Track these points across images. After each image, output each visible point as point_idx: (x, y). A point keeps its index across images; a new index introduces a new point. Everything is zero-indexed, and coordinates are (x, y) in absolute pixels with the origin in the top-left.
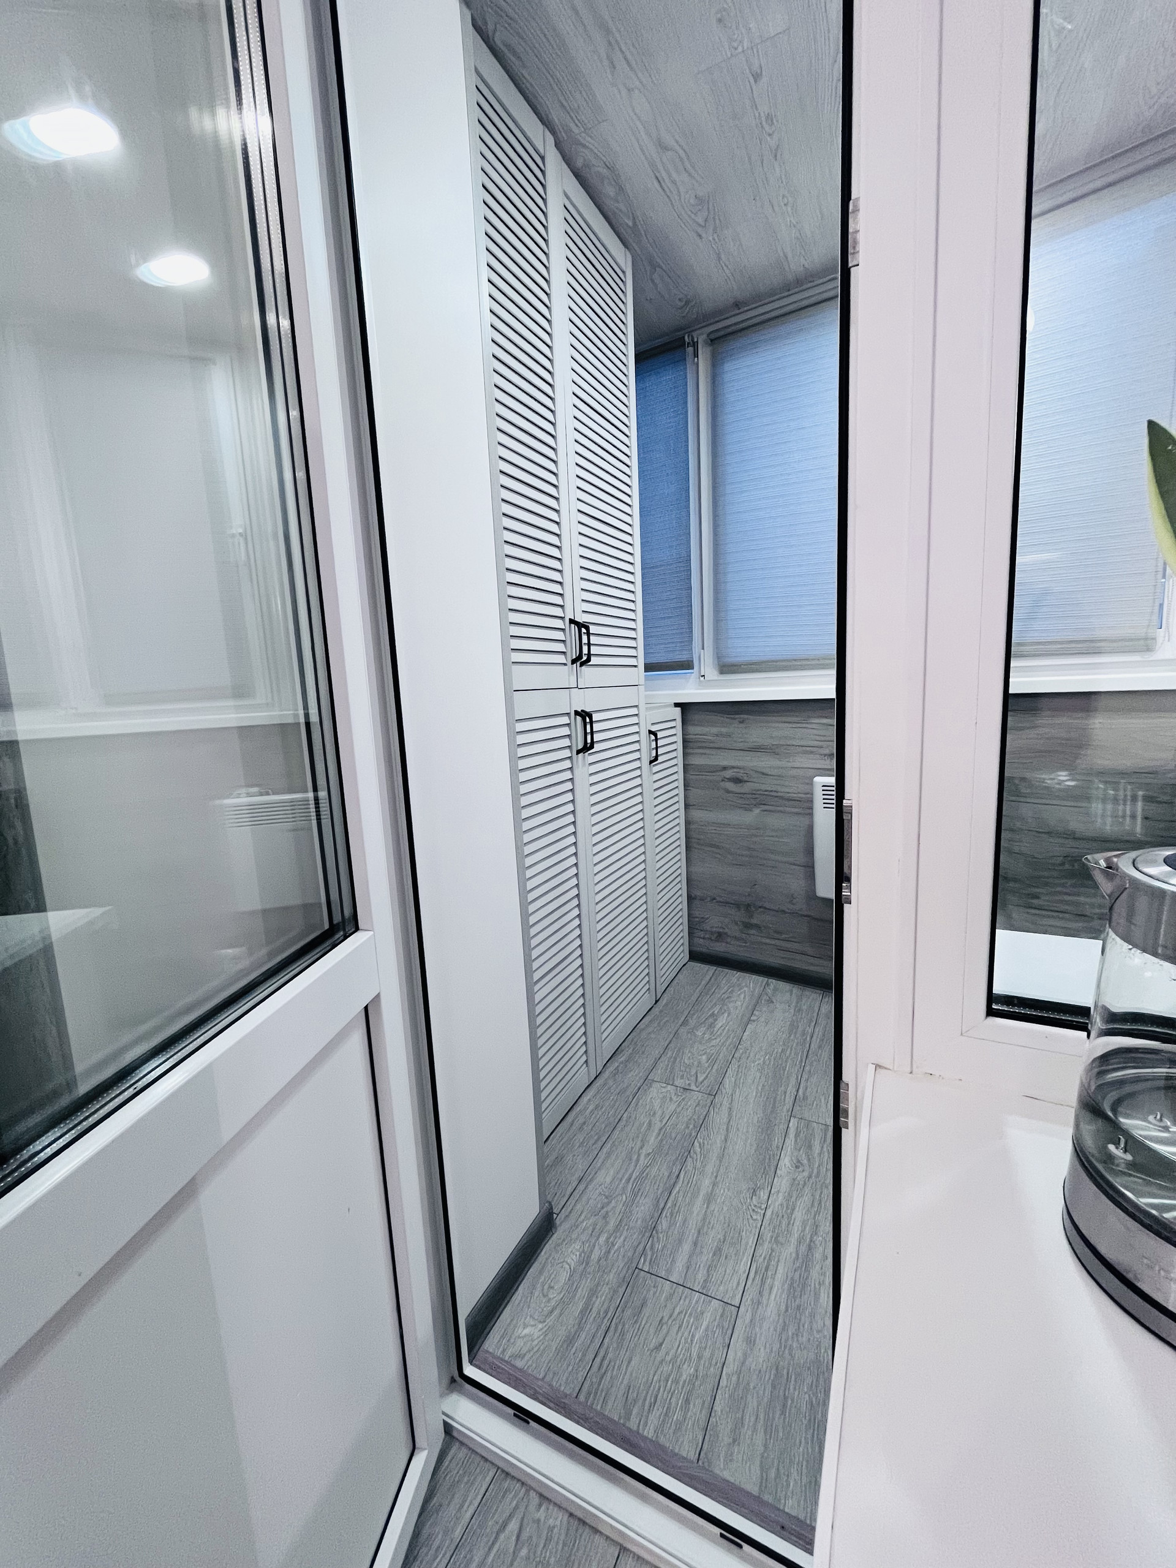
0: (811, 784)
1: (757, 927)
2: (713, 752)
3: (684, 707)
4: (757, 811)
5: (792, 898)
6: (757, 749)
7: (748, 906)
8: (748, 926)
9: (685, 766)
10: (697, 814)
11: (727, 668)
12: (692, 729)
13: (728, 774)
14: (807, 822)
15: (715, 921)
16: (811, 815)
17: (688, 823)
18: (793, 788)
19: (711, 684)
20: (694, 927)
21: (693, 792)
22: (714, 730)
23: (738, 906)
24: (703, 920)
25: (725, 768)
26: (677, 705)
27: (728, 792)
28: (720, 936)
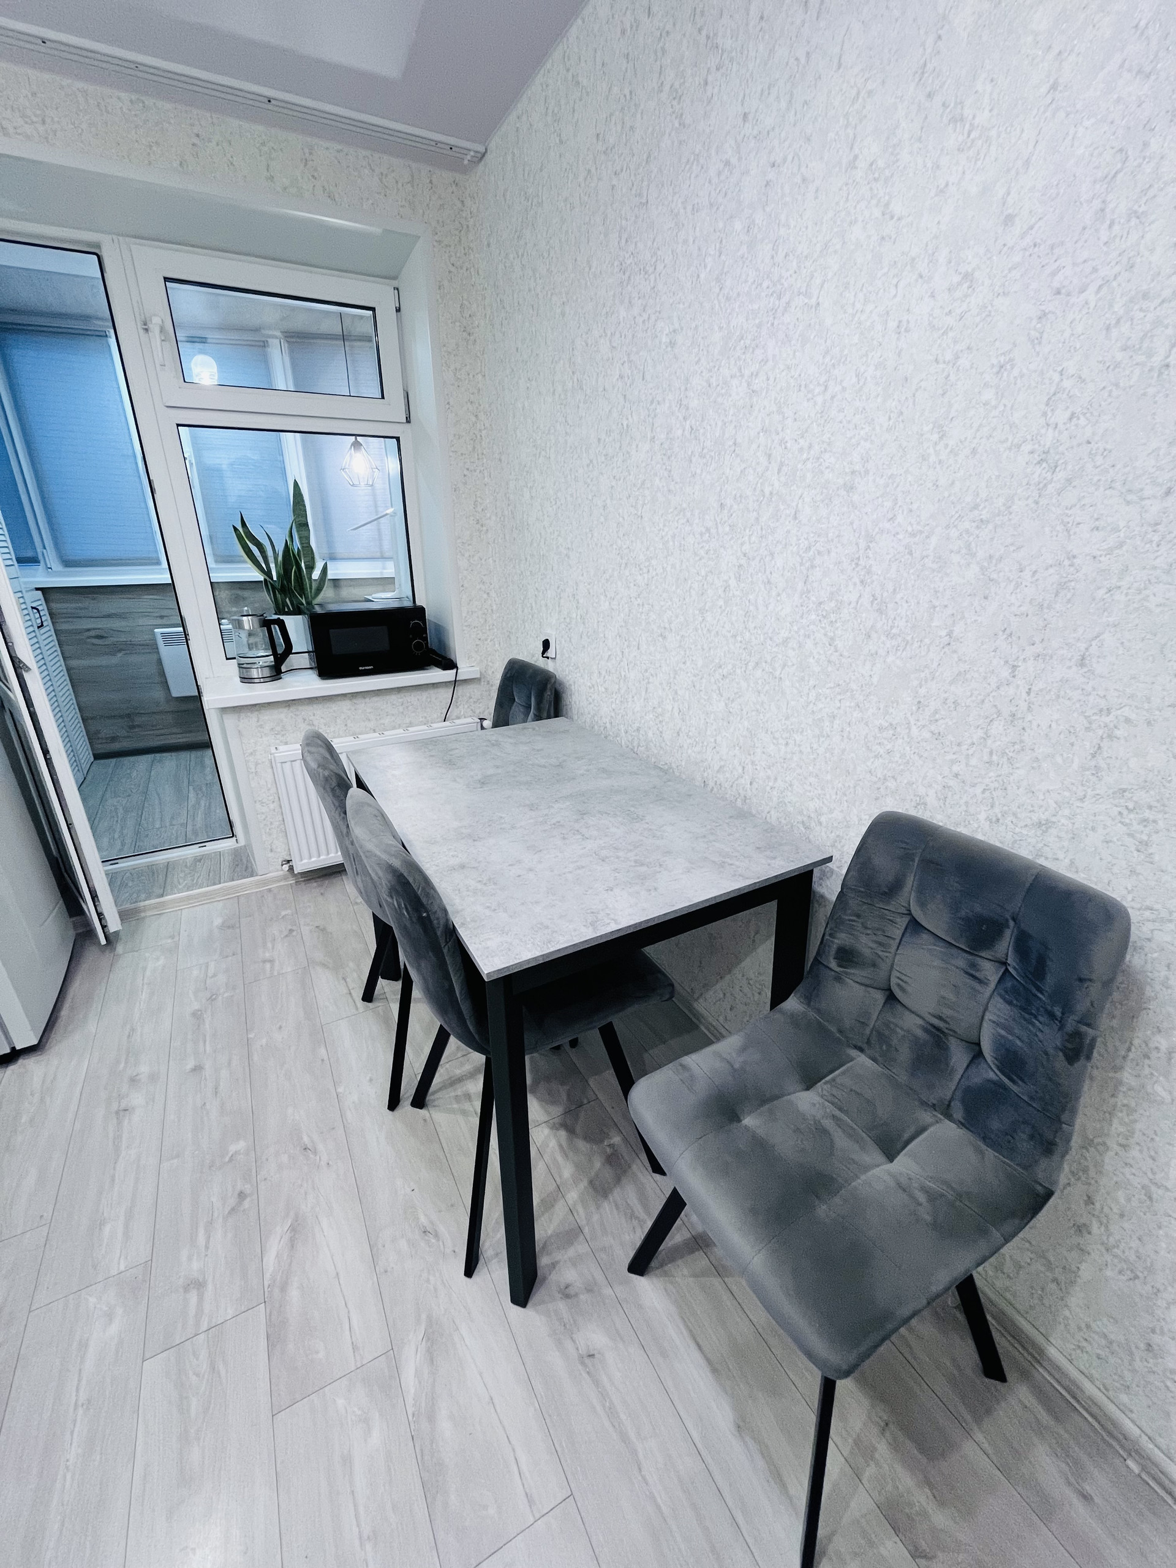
0: (154, 634)
1: (139, 726)
2: (79, 619)
3: (44, 591)
4: (119, 655)
5: (158, 704)
6: (109, 616)
7: (129, 716)
8: (132, 727)
9: (55, 631)
10: (74, 663)
11: (69, 563)
12: (53, 605)
13: (92, 633)
14: (155, 657)
15: (106, 731)
16: (158, 653)
17: (68, 670)
18: (139, 638)
19: (59, 574)
20: (92, 737)
21: (65, 648)
22: (73, 605)
23: (121, 717)
24: (98, 732)
25: (89, 630)
26: (37, 589)
27: (93, 644)
28: (114, 739)
